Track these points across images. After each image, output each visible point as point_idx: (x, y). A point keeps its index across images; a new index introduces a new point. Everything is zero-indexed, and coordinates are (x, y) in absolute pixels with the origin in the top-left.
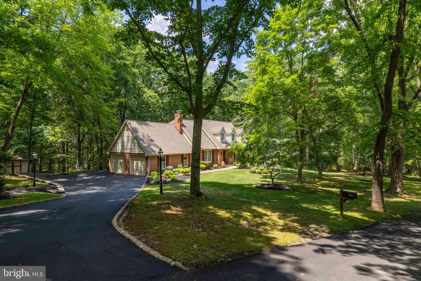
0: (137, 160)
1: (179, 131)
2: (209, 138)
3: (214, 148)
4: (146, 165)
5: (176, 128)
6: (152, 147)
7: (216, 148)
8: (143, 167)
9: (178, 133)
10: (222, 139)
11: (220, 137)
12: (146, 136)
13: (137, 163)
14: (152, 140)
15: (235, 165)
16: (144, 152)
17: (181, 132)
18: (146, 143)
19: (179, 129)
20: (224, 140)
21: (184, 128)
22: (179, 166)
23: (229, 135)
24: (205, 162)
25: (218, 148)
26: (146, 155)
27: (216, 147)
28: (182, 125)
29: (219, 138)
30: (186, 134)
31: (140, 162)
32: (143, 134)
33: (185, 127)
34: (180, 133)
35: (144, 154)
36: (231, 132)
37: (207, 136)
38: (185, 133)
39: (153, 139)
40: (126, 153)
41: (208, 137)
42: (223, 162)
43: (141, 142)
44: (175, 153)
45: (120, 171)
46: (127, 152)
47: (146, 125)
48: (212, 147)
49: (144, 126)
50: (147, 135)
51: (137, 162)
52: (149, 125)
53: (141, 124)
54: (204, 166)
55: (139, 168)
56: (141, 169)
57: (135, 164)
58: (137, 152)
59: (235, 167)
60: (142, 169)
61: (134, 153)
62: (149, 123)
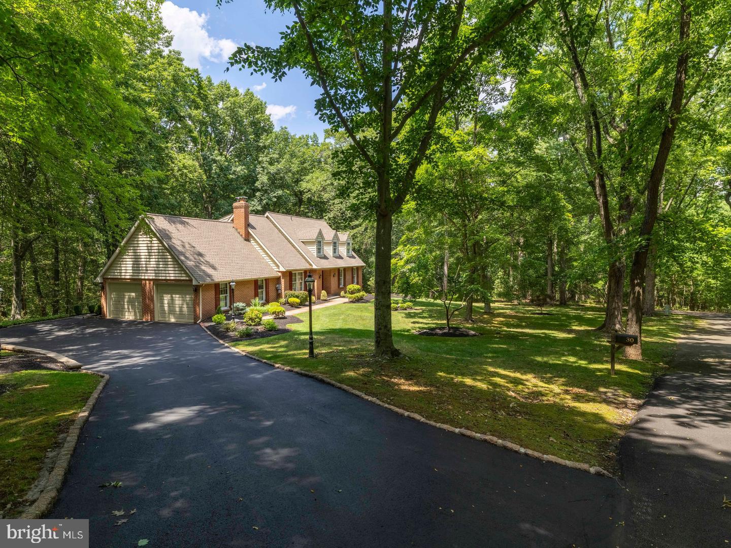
0: (171, 294)
1: (244, 236)
2: (297, 249)
3: (307, 267)
4: (195, 303)
5: (237, 230)
6: (203, 267)
7: (310, 267)
8: (185, 306)
9: (241, 240)
10: (319, 250)
11: (315, 247)
12: (187, 246)
13: (172, 299)
14: (200, 255)
15: (344, 297)
16: (188, 276)
17: (247, 238)
18: (190, 260)
19: (243, 232)
20: (321, 252)
21: (254, 230)
22: (253, 301)
23: (328, 243)
24: (297, 293)
25: (314, 267)
26: (194, 283)
27: (311, 265)
28: (248, 225)
29: (313, 249)
30: (257, 242)
31: (178, 296)
32: (182, 242)
33: (253, 228)
34: (245, 240)
35: (191, 280)
36: (331, 239)
37: (293, 246)
38: (255, 240)
39: (201, 251)
40: (145, 280)
41: (295, 247)
42: (324, 293)
43: (182, 258)
44: (246, 278)
45: (129, 316)
46: (146, 278)
47: (183, 223)
48: (305, 266)
49: (180, 226)
50: (189, 244)
51: (172, 297)
52: (188, 223)
53: (174, 223)
54: (298, 301)
55: (177, 309)
56: (181, 310)
57: (166, 302)
58: (172, 278)
59: (347, 300)
60: (185, 309)
61: (165, 280)
62: (187, 220)
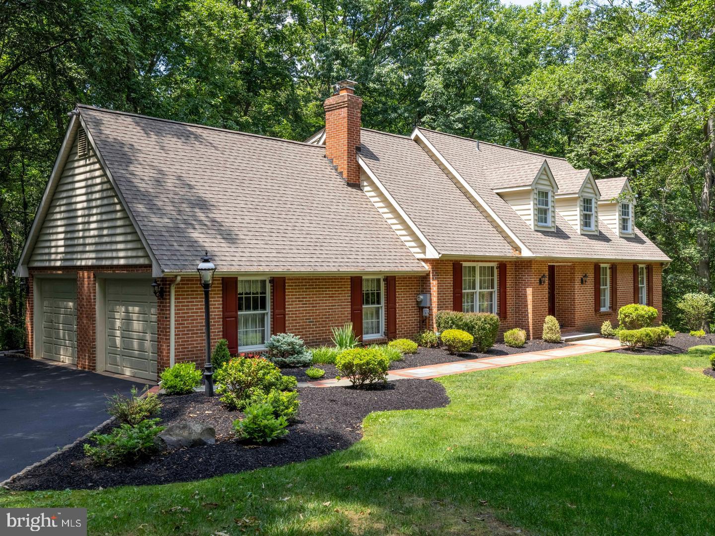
0: (127, 302)
1: (345, 175)
2: (483, 211)
3: (508, 253)
4: (162, 331)
5: (331, 161)
6: (195, 235)
7: (516, 254)
8: (148, 337)
9: (338, 183)
10: (542, 214)
11: (531, 206)
12: (170, 182)
13: (128, 319)
14: (203, 204)
15: (610, 336)
16: (147, 256)
17: (355, 180)
18: (162, 215)
19: (343, 165)
20: (549, 219)
21: (370, 162)
22: (338, 333)
23: (568, 201)
25: (526, 253)
26: (156, 273)
27: (517, 249)
28: (357, 149)
29: (526, 211)
30: (376, 189)
31: (137, 309)
32: (161, 172)
33: (371, 156)
34: (349, 185)
35: (150, 266)
36: (577, 190)
37: (474, 203)
38: (372, 183)
39: (208, 196)
40: (82, 268)
41: (478, 206)
42: (551, 321)
43: (141, 208)
46: (83, 263)
47: (187, 136)
48: (500, 250)
49: (172, 142)
50: (179, 178)
51: (127, 312)
52: (197, 137)
53: (158, 133)
54: (466, 336)
55: (136, 344)
56: (142, 349)
57: (118, 323)
58: (122, 262)
59: (616, 344)
60: (148, 344)
61: (112, 267)
62: (193, 130)
